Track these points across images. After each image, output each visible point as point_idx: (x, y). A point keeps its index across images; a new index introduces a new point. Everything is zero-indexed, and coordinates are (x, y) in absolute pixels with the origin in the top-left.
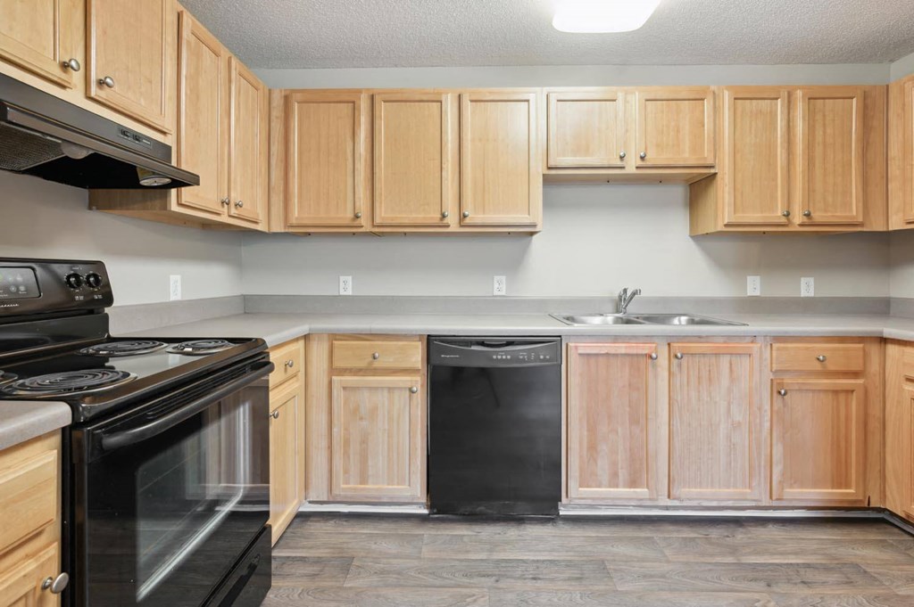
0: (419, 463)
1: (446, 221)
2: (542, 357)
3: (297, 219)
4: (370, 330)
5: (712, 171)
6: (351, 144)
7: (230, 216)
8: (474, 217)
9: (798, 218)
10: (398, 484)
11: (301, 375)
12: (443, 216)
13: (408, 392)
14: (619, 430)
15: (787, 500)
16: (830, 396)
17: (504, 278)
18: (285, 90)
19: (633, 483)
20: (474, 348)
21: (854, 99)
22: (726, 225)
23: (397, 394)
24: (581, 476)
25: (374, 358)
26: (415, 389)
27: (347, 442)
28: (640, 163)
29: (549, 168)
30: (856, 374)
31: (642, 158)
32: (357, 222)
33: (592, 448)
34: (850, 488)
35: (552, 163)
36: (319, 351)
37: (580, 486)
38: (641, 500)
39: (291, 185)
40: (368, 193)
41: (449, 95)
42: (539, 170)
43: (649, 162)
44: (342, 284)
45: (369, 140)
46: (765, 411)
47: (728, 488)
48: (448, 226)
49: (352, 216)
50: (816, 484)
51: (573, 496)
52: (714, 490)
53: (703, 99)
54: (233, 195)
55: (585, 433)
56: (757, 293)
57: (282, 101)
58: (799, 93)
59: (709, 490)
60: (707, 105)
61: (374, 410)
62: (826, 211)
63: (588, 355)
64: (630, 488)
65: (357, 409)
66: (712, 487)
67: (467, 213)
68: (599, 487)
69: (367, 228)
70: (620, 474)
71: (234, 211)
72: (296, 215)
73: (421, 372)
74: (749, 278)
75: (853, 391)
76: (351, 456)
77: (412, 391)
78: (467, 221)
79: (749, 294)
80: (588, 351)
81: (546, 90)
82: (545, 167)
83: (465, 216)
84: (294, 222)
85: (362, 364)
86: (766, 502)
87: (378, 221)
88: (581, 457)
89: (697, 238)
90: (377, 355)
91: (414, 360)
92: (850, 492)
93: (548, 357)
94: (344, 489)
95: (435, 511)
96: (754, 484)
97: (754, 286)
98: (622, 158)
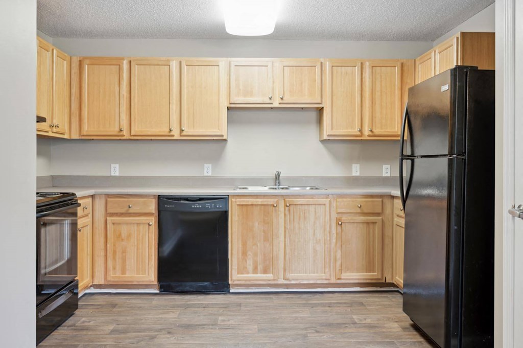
0: (153, 263)
1: (172, 133)
2: (218, 206)
3: (87, 131)
4: (127, 192)
5: (321, 106)
6: (118, 89)
7: (52, 132)
8: (188, 130)
9: (366, 132)
10: (142, 274)
11: (90, 215)
12: (171, 130)
13: (147, 226)
14: (258, 244)
15: (344, 279)
16: (365, 225)
17: (210, 165)
18: (80, 57)
19: (265, 271)
20: (182, 202)
21: (396, 68)
22: (328, 136)
23: (141, 227)
24: (238, 268)
25: (130, 207)
26: (151, 224)
27: (115, 252)
28: (281, 101)
29: (231, 104)
30: (378, 214)
31: (282, 99)
32: (121, 133)
33: (244, 253)
34: (375, 272)
35: (232, 101)
36: (100, 205)
37: (238, 274)
38: (269, 280)
39: (83, 112)
40: (128, 117)
41: (174, 62)
42: (225, 104)
43: (285, 100)
44: (112, 170)
45: (128, 86)
46: (334, 234)
47: (314, 273)
48: (174, 136)
49: (118, 130)
50: (358, 271)
51: (234, 279)
52: (306, 275)
53: (315, 66)
54: (54, 121)
55: (240, 246)
56: (358, 174)
57: (78, 63)
58: (368, 64)
59: (304, 274)
60: (318, 70)
61: (129, 236)
62: (381, 128)
63: (242, 205)
64: (264, 274)
65: (120, 235)
66: (306, 273)
67: (184, 129)
68: (248, 274)
69: (127, 137)
70: (259, 268)
71: (54, 130)
72: (86, 129)
73: (155, 215)
74: (353, 165)
75: (376, 223)
76: (117, 260)
77: (149, 225)
78: (184, 133)
79: (353, 175)
80: (242, 203)
81: (229, 59)
82: (228, 103)
83: (183, 131)
84: (85, 133)
85: (123, 211)
86: (333, 281)
87: (133, 133)
88: (238, 258)
89: (323, 142)
90: (131, 206)
91: (151, 208)
92: (375, 275)
93: (221, 206)
94: (113, 277)
95: (162, 290)
96: (326, 271)
97: (356, 170)
98: (270, 98)
